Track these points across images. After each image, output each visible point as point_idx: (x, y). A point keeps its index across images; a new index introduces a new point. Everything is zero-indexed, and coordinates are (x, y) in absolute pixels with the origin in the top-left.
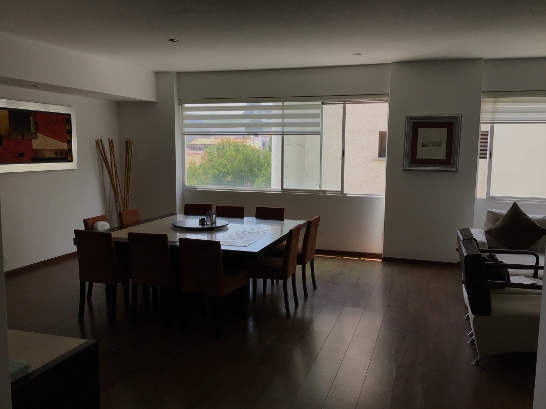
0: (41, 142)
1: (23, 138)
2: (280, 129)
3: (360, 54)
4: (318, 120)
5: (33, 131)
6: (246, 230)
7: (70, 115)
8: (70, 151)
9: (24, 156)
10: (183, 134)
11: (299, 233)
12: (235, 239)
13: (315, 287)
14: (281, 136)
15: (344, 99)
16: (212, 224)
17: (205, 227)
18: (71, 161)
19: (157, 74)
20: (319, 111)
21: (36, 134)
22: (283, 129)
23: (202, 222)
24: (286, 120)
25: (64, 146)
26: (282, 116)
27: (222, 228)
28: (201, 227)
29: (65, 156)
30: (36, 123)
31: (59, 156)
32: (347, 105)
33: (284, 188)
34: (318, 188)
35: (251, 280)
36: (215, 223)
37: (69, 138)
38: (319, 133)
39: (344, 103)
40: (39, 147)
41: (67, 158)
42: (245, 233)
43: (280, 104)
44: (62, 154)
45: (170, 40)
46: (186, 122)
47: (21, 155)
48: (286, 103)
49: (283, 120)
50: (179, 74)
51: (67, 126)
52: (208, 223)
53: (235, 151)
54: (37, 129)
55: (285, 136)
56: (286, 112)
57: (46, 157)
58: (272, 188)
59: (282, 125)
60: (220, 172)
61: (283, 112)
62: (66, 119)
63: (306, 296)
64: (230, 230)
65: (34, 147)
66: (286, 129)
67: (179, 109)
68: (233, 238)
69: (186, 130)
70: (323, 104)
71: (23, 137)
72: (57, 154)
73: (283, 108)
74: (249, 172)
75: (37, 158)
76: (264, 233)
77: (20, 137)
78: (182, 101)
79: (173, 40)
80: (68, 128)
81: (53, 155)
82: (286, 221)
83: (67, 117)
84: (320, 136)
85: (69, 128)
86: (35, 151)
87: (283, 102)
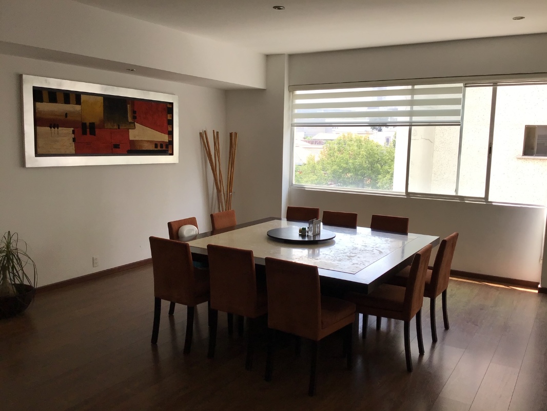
0: (140, 133)
1: (119, 128)
2: (407, 119)
3: (522, 18)
4: (459, 107)
5: (130, 120)
6: (356, 246)
7: (172, 104)
8: (171, 143)
9: (119, 148)
10: (293, 125)
11: (428, 257)
12: (340, 260)
13: (447, 327)
14: (408, 128)
15: (495, 79)
16: (314, 236)
17: (306, 239)
18: (172, 154)
19: (268, 57)
20: (460, 96)
21: (134, 123)
22: (411, 119)
23: (303, 232)
24: (416, 108)
25: (165, 138)
26: (412, 103)
27: (328, 242)
28: (300, 239)
29: (166, 148)
30: (134, 112)
31: (159, 148)
32: (499, 88)
33: (409, 191)
34: (454, 194)
35: (361, 316)
36: (319, 234)
37: (170, 129)
38: (459, 124)
39: (495, 85)
40: (137, 139)
41: (168, 151)
42: (354, 251)
43: (410, 87)
44: (162, 146)
45: (275, 7)
46: (296, 111)
47: (116, 146)
48: (416, 87)
49: (412, 108)
50: (291, 56)
51: (169, 115)
52: (310, 234)
53: (357, 146)
54: (134, 118)
55: (413, 128)
56: (417, 97)
57: (144, 149)
58: (393, 190)
59: (411, 114)
60: (341, 167)
61: (413, 97)
62: (168, 108)
63: (435, 340)
64: (336, 246)
65: (131, 138)
66: (415, 119)
67: (290, 96)
68: (338, 258)
69: (296, 121)
70: (466, 87)
71: (119, 126)
72: (156, 146)
73: (412, 92)
74: (370, 169)
75: (135, 150)
76: (381, 252)
77: (116, 127)
78: (293, 87)
79: (279, 8)
80: (169, 118)
81: (152, 148)
82: (411, 236)
83: (169, 106)
84: (459, 127)
85: (171, 119)
86: (133, 142)
87: (413, 85)
